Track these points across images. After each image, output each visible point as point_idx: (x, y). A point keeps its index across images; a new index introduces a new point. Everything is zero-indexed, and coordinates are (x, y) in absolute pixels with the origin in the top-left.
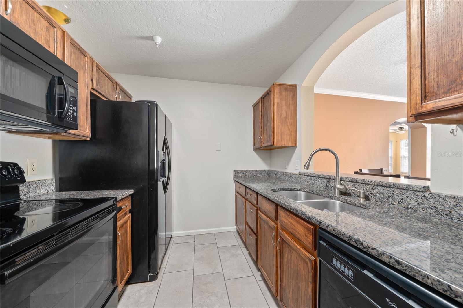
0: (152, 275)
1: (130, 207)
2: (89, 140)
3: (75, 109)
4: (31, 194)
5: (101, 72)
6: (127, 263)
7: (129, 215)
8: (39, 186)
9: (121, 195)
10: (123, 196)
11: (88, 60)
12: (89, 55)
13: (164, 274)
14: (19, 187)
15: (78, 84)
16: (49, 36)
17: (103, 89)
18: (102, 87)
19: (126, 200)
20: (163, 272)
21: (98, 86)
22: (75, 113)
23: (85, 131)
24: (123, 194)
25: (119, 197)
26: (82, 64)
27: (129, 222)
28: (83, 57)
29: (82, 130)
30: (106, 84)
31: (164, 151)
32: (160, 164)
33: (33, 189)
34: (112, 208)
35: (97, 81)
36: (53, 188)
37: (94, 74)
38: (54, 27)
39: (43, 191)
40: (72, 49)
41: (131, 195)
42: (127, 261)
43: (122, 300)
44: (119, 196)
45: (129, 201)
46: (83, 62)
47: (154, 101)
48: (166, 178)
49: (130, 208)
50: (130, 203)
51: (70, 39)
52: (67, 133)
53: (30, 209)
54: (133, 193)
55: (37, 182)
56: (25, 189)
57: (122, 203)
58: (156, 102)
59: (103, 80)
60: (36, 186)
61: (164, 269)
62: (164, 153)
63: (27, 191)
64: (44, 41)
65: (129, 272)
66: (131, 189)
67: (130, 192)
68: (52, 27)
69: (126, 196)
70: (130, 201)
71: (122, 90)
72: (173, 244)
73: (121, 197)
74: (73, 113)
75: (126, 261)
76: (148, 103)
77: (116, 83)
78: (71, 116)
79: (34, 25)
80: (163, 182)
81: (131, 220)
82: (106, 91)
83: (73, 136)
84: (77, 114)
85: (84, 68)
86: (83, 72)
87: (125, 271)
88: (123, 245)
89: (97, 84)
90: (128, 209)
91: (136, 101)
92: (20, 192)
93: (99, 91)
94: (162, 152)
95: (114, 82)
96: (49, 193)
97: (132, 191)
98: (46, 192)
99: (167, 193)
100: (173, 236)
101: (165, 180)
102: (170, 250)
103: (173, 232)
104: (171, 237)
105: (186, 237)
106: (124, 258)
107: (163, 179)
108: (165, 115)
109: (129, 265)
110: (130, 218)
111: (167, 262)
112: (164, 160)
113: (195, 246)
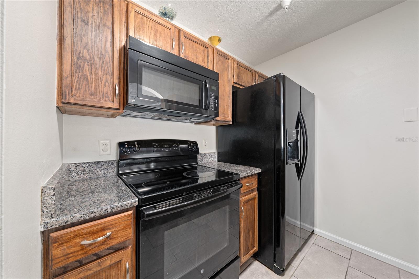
0: (277, 266)
1: (257, 185)
2: (231, 124)
3: (216, 101)
4: (204, 161)
5: (241, 67)
6: (253, 240)
7: (256, 193)
8: (208, 156)
9: (245, 173)
10: (247, 173)
11: (230, 61)
12: (231, 57)
13: (292, 276)
14: (197, 156)
15: (219, 82)
16: (204, 55)
17: (243, 81)
18: (242, 79)
19: (252, 178)
20: (292, 273)
21: (238, 79)
22: (217, 104)
23: (228, 117)
24: (248, 172)
25: (243, 175)
26: (226, 66)
27: (255, 200)
28: (227, 60)
29: (226, 117)
30: (246, 75)
31: (298, 129)
33: (205, 158)
34: (234, 183)
35: (238, 76)
36: (216, 159)
37: (236, 70)
38: (207, 48)
39: (210, 160)
40: (219, 58)
41: (258, 174)
42: (253, 237)
43: (247, 271)
44: (243, 173)
45: (255, 179)
46: (227, 65)
47: (281, 74)
48: (301, 161)
49: (257, 187)
50: (257, 181)
51: (217, 52)
52: (215, 120)
53: (203, 171)
54: (259, 172)
55: (207, 154)
56: (201, 158)
57: (247, 180)
58: (283, 73)
59: (243, 73)
60: (206, 156)
61: (294, 269)
62: (297, 132)
63: (202, 159)
64: (201, 61)
65: (255, 248)
66: (259, 168)
67: (256, 171)
68: (206, 49)
69: (251, 174)
70: (257, 180)
71: (261, 76)
72: (313, 243)
73: (245, 175)
74: (215, 105)
75: (251, 236)
76: (274, 78)
77: (255, 71)
78: (214, 107)
79: (196, 52)
80: (297, 165)
81: (257, 198)
82: (245, 82)
83: (219, 122)
84: (218, 105)
85: (228, 69)
86: (227, 72)
87: (250, 245)
88: (249, 220)
89: (238, 78)
90: (254, 187)
92: (198, 159)
93: (239, 83)
94: (296, 130)
95: (253, 71)
96: (213, 161)
97: (258, 170)
98: (212, 161)
99: (302, 179)
100: (315, 233)
101: (299, 163)
102: (308, 249)
103: (316, 227)
104: (313, 233)
105: (336, 244)
106: (249, 232)
107: (296, 161)
108: (300, 86)
109: (256, 243)
110: (257, 196)
111: (300, 263)
112: (297, 139)
113: (348, 267)
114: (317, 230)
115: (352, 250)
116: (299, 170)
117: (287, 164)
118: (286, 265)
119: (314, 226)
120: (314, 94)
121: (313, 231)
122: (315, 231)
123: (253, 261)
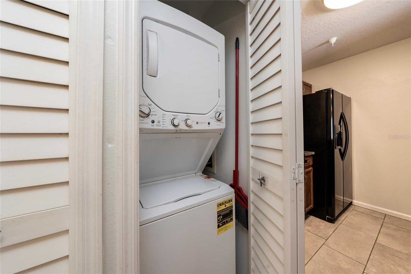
0: (329, 217)
7: (311, 168)
10: (308, 154)
13: (341, 224)
20: (340, 222)
31: (340, 124)
32: (336, 135)
41: (313, 156)
42: (310, 198)
45: (311, 159)
47: (330, 88)
48: (344, 147)
49: (312, 164)
57: (307, 159)
58: (332, 88)
62: (341, 126)
65: (312, 206)
66: (313, 151)
75: (309, 196)
76: (325, 91)
80: (340, 150)
91: (316, 92)
94: (339, 125)
97: (313, 153)
99: (344, 160)
100: (353, 203)
101: (342, 148)
102: (349, 213)
103: (354, 200)
104: (351, 204)
105: (372, 211)
106: (308, 194)
107: (339, 147)
108: (342, 94)
109: (312, 202)
110: (312, 170)
111: (345, 218)
112: (340, 132)
113: (383, 223)
114: (355, 202)
115: (386, 215)
116: (343, 155)
117: (336, 148)
118: (336, 216)
119: (352, 199)
120: (351, 98)
121: (352, 202)
122: (353, 202)
123: (309, 215)
